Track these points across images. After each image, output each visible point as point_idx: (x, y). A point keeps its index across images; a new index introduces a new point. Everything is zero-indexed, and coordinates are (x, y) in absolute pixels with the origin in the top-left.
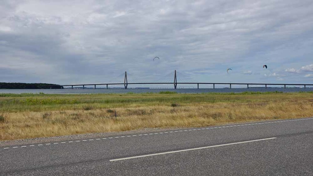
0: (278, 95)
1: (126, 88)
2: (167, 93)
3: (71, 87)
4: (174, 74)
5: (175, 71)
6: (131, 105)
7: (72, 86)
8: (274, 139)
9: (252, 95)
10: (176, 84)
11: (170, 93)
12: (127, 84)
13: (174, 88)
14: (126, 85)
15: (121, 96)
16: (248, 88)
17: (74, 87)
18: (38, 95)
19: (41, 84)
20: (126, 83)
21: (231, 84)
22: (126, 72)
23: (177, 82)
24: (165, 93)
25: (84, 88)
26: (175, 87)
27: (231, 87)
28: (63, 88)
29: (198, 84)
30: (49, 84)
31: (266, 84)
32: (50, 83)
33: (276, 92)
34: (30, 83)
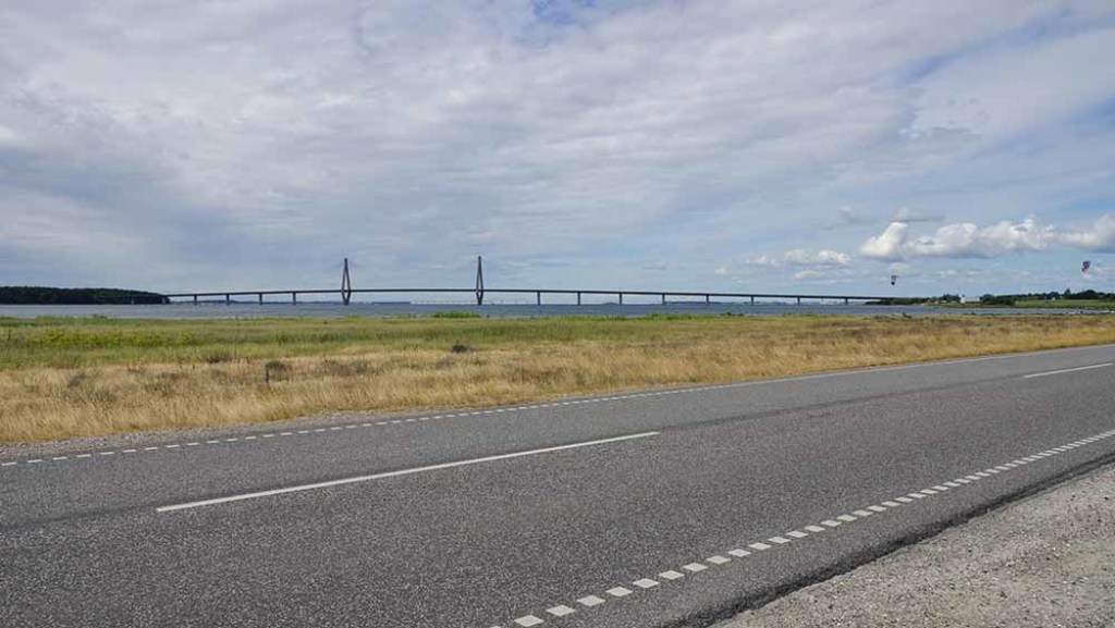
0: (731, 323)
1: (346, 302)
2: (452, 316)
3: (192, 298)
4: (476, 265)
5: (480, 258)
6: (346, 350)
7: (195, 296)
8: (651, 438)
9: (670, 322)
10: (481, 292)
11: (462, 317)
12: (350, 291)
13: (476, 303)
14: (346, 295)
15: (326, 323)
16: (664, 303)
17: (199, 298)
18: (86, 322)
19: (102, 290)
20: (346, 288)
21: (621, 293)
22: (346, 260)
23: (485, 288)
24: (447, 316)
25: (229, 302)
26: (480, 300)
27: (621, 301)
28: (168, 302)
29: (539, 292)
30: (127, 292)
31: (708, 295)
32: (129, 289)
33: (729, 314)
34: (72, 287)
